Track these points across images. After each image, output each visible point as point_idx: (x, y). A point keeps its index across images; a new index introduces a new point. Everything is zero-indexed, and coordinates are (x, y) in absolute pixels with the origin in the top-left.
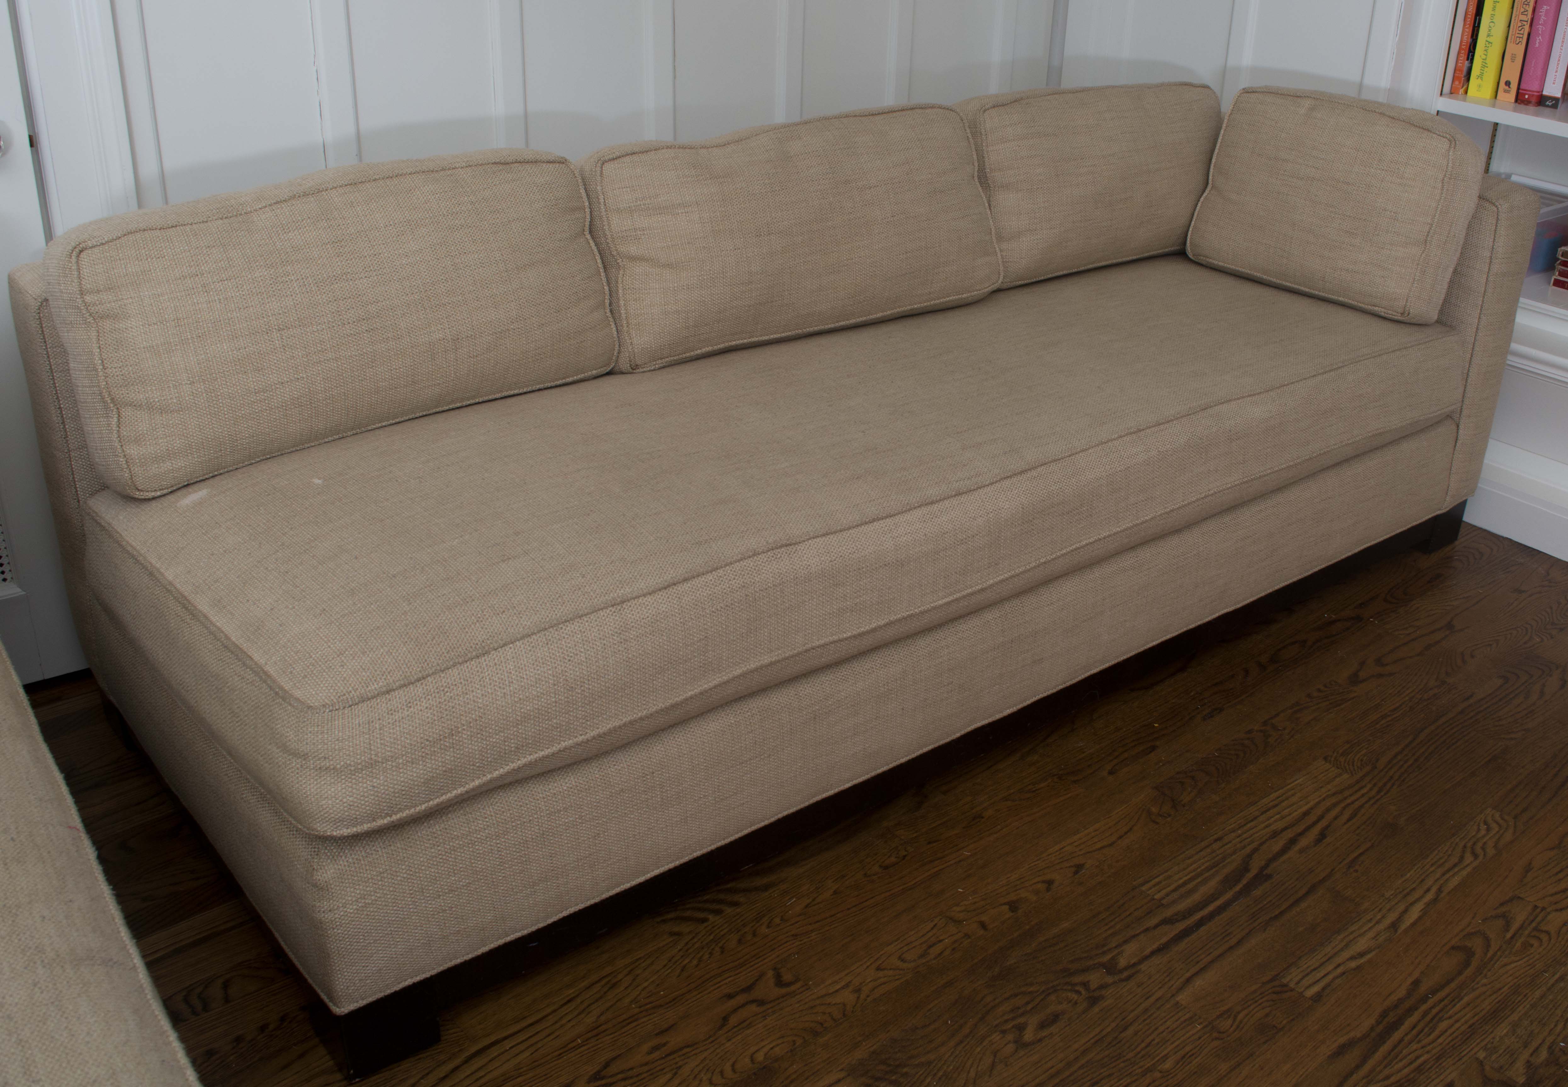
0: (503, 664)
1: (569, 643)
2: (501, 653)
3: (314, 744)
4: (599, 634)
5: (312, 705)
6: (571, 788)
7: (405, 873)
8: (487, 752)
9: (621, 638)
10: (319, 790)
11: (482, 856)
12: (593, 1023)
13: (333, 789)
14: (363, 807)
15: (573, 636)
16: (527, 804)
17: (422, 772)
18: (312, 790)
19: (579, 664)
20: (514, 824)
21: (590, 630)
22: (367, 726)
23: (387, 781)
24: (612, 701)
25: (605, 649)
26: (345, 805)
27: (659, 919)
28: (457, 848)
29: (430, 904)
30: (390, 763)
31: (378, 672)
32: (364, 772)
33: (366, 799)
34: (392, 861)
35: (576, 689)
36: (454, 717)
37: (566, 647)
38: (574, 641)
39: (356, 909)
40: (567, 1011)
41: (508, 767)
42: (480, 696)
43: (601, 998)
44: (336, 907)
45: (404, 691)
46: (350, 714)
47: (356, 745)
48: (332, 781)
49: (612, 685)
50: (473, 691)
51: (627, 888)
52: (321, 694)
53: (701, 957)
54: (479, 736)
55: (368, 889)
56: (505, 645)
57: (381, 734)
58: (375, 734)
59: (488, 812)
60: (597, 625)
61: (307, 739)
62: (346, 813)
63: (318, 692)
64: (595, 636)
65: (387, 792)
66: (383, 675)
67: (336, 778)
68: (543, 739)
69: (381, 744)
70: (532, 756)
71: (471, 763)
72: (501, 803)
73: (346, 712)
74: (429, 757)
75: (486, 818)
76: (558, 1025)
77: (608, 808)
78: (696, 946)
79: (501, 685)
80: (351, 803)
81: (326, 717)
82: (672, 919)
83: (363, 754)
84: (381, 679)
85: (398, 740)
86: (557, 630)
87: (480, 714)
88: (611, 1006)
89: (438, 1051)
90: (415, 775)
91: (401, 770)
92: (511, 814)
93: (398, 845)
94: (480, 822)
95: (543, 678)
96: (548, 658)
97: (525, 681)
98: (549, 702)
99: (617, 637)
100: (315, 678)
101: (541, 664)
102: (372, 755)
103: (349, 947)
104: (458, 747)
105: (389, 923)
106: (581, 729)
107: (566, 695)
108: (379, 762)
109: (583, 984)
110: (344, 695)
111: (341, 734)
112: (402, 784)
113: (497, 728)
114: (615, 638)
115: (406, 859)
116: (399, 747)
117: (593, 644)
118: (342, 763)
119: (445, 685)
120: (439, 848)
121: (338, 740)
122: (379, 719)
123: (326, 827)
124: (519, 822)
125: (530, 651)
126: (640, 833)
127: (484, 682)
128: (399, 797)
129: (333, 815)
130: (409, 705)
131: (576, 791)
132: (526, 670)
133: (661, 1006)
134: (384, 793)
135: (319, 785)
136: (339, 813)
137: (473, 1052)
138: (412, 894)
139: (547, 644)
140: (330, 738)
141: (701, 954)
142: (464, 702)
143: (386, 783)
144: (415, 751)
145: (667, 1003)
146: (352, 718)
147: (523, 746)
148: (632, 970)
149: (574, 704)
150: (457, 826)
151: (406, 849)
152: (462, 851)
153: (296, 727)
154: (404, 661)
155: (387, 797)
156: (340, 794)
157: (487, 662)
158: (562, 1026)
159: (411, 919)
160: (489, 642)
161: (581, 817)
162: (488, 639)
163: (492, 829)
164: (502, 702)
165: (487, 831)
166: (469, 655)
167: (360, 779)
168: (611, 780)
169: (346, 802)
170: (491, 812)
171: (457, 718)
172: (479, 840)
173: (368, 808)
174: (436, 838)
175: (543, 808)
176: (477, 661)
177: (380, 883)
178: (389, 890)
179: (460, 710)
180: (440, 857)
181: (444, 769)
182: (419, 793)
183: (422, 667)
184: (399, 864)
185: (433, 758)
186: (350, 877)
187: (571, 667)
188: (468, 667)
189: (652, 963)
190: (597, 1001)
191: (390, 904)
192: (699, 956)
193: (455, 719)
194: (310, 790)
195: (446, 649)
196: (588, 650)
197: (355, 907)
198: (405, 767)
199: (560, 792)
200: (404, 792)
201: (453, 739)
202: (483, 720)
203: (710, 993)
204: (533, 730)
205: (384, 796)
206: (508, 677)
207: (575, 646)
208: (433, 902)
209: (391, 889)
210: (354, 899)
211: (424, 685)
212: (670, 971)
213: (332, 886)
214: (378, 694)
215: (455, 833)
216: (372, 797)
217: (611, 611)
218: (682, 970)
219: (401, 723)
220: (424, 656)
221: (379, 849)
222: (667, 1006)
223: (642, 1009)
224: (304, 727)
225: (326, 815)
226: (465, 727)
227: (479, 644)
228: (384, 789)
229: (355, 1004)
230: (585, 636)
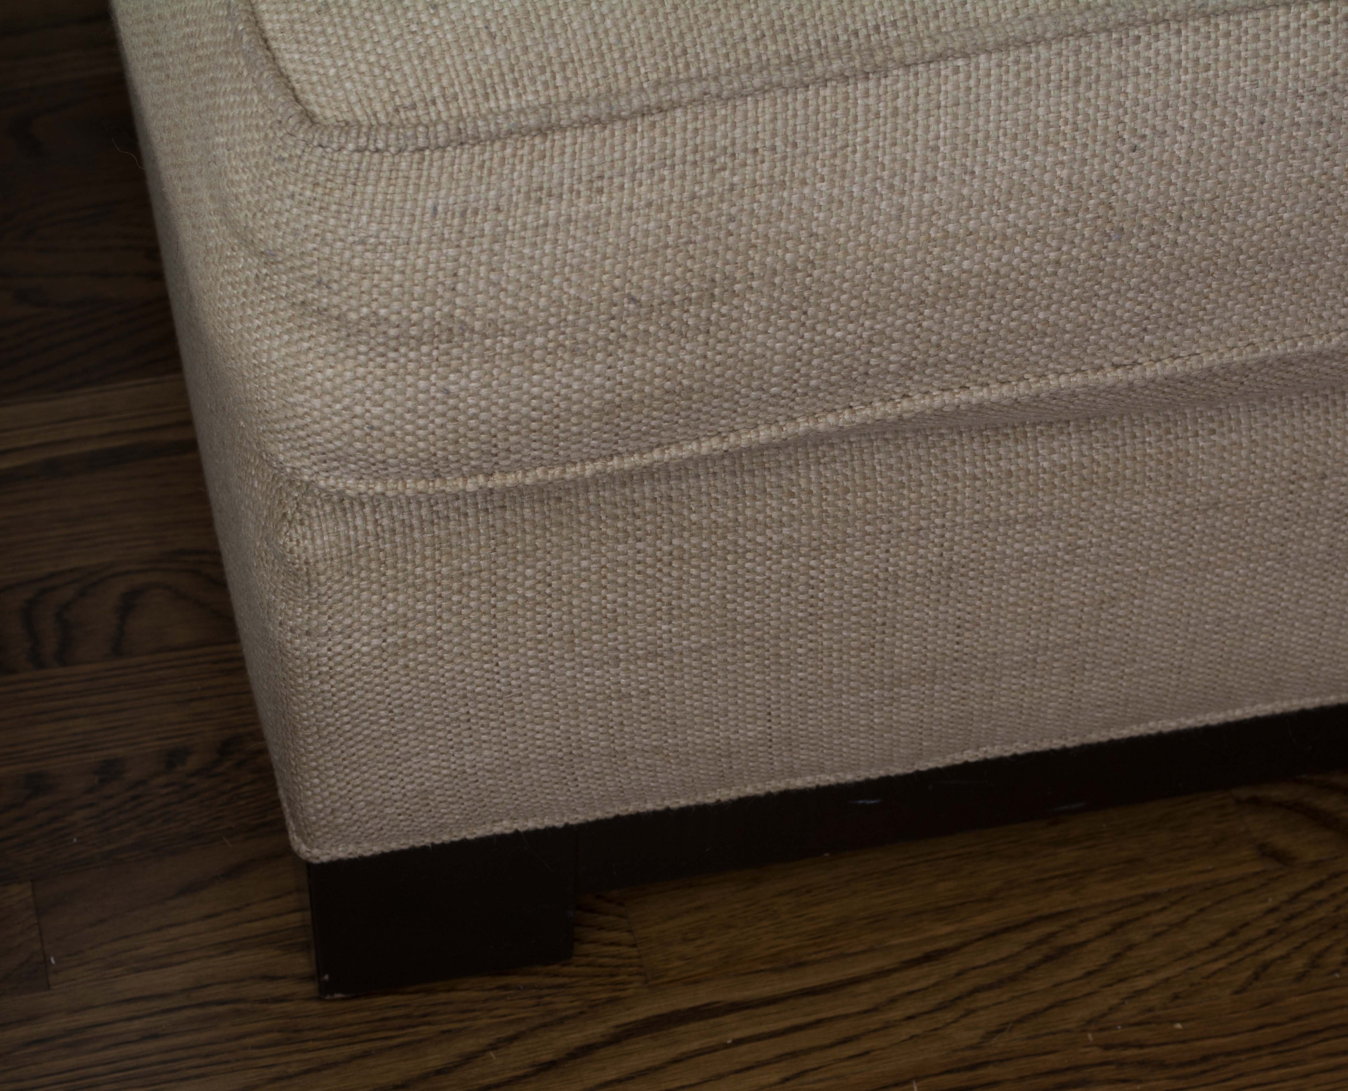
0: (920, 117)
1: (1147, 93)
2: (921, 82)
3: (295, 232)
4: (1255, 84)
5: (317, 110)
6: (1063, 468)
7: (532, 588)
8: (809, 363)
9: (1322, 111)
10: (291, 362)
11: (758, 588)
12: (972, 1047)
13: (329, 372)
14: (409, 438)
15: (1168, 74)
16: (921, 485)
17: (597, 381)
18: (275, 355)
19: (1161, 164)
20: (868, 528)
21: (1228, 66)
22: (456, 221)
23: (489, 385)
24: (1240, 289)
25: (1261, 134)
26: (357, 422)
27: (1245, 793)
28: (692, 556)
29: (588, 675)
30: (506, 340)
31: (532, 56)
32: (425, 349)
33: (421, 422)
34: (500, 550)
35: (1132, 235)
36: (728, 248)
37: (1136, 102)
38: (1167, 89)
39: (378, 647)
40: (916, 986)
41: (868, 411)
42: (823, 201)
43: (1013, 978)
44: (324, 629)
45: (593, 137)
46: (413, 174)
47: (415, 271)
48: (332, 349)
49: (1252, 244)
50: (804, 183)
51: (1165, 730)
52: (348, 85)
53: (1320, 955)
54: (794, 314)
55: (420, 606)
56: (940, 57)
57: (493, 253)
58: (475, 250)
59: (803, 482)
60: (1256, 55)
61: (280, 213)
62: (358, 445)
63: (344, 74)
64: (1237, 88)
65: (483, 416)
66: (543, 70)
67: (342, 344)
68: (992, 355)
69: (490, 283)
70: (947, 396)
71: (755, 384)
72: (845, 464)
73: (403, 165)
74: (628, 346)
75: (792, 495)
76: (876, 1020)
77: (1159, 541)
78: (1321, 913)
79: (897, 181)
80: (376, 423)
81: (342, 166)
82: (1279, 805)
83: (429, 298)
84: (533, 80)
85: (541, 281)
86: (1119, 42)
87: (811, 255)
88: (1035, 1014)
89: (560, 980)
90: (576, 386)
91: (536, 366)
92: (867, 501)
93: (527, 512)
94: (774, 503)
95: (1035, 188)
96: (1068, 129)
97: (976, 183)
98: (1036, 258)
99: (1312, 103)
100: (348, 21)
101: (1039, 144)
102: (455, 306)
103: (348, 727)
104: (721, 335)
105: (465, 697)
106: (1119, 349)
107: (1095, 248)
108: (472, 331)
109: (981, 919)
110: (414, 107)
111: (374, 227)
112: (534, 402)
113: (854, 303)
114: (1303, 106)
115: (539, 554)
116: (543, 302)
117: (1225, 111)
118: (365, 310)
119: (721, 143)
120: (640, 545)
121: (363, 242)
122: (498, 209)
123: (298, 459)
124: (885, 527)
125: (1017, 92)
126: (1238, 617)
127: (845, 158)
128: (517, 433)
129: (319, 439)
130: (599, 184)
131: (1075, 480)
132: (986, 151)
133: (1162, 1065)
134: (475, 416)
135: (294, 349)
136: (338, 438)
137: (641, 1017)
138: (540, 642)
139: (1077, 81)
140: (342, 232)
141: (1324, 943)
142: (769, 207)
143: (484, 392)
144: (589, 320)
145: (1181, 1065)
146: (417, 191)
147: (925, 364)
148: (1121, 925)
149: (1114, 278)
150: (704, 499)
151: (545, 528)
152: (703, 565)
153: (257, 166)
154: (619, 36)
155: (483, 428)
156: (347, 389)
157: (871, 101)
158: (887, 1026)
159: (529, 698)
160: (893, 34)
161: (1071, 548)
162: (894, 24)
163: (804, 529)
164: (888, 232)
165: (785, 531)
166: (819, 68)
167: (411, 366)
168: (1190, 471)
169: (362, 417)
170: (809, 481)
171: (737, 253)
172: (760, 549)
173: (421, 445)
174: (635, 515)
175: (967, 503)
176: (841, 89)
177: (455, 598)
178: (477, 620)
179: (752, 230)
180: (639, 567)
181: (668, 385)
182: (580, 433)
183: (668, 71)
184: (517, 563)
185: (639, 349)
186: (373, 566)
187: (1133, 169)
188: (806, 102)
189: (1182, 923)
190: (999, 984)
191: (475, 655)
192: (1317, 947)
193: (729, 256)
194: (269, 352)
195: (755, 27)
196: (1203, 128)
197: (375, 642)
198: (549, 359)
199: (1028, 472)
200: (534, 425)
201: (712, 310)
202: (816, 273)
203: (1307, 1075)
204: (966, 328)
205: (472, 423)
206: (926, 162)
207: (1167, 105)
208: (598, 673)
209: (484, 619)
210: (376, 623)
211: (658, 131)
212: (1221, 964)
213: (322, 578)
214: (510, 133)
215: (694, 517)
216: (438, 421)
217: (1315, 15)
218: (1256, 976)
219: (561, 236)
220: (681, 35)
221: (470, 511)
222: (1179, 1072)
223: (1112, 1054)
224: (278, 174)
225: (301, 433)
226: (755, 284)
227: (862, 33)
228: (476, 405)
229: (351, 848)
230: (1207, 81)
